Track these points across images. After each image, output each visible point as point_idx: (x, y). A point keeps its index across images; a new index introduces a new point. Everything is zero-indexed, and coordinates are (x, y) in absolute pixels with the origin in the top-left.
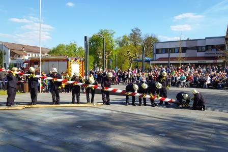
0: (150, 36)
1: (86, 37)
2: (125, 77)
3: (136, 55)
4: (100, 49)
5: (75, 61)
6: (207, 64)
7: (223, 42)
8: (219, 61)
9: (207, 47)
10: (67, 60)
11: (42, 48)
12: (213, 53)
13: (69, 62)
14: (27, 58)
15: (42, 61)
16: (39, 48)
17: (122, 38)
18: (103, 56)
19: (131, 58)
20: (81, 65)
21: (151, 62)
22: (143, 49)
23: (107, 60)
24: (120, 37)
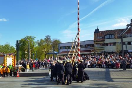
0: (56, 39)
3: (49, 50)
4: (26, 47)
5: (9, 56)
10: (4, 56)
12: (89, 48)
18: (28, 51)
19: (46, 52)
20: (14, 58)
21: (57, 54)
22: (53, 47)
23: (31, 54)
24: (39, 40)
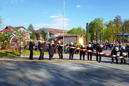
1: (87, 24)
2: (111, 46)
4: (95, 29)
5: (81, 37)
10: (77, 36)
11: (64, 30)
14: (57, 36)
15: (64, 37)
16: (63, 30)
17: (108, 22)
18: (97, 33)
19: (115, 34)
20: (84, 39)
22: (123, 28)
23: (99, 36)
24: (107, 22)
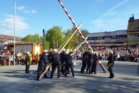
0: (84, 30)
1: (44, 30)
3: (75, 41)
5: (37, 45)
6: (117, 46)
7: (126, 33)
8: (124, 44)
9: (117, 36)
10: (32, 44)
11: (16, 37)
12: (120, 40)
13: (33, 46)
15: (16, 45)
17: (66, 31)
18: (55, 42)
19: (72, 43)
20: (41, 47)
21: (84, 45)
22: (79, 37)
23: (58, 44)
